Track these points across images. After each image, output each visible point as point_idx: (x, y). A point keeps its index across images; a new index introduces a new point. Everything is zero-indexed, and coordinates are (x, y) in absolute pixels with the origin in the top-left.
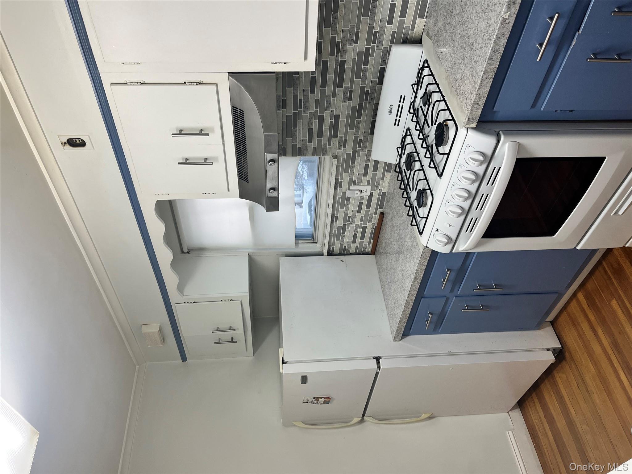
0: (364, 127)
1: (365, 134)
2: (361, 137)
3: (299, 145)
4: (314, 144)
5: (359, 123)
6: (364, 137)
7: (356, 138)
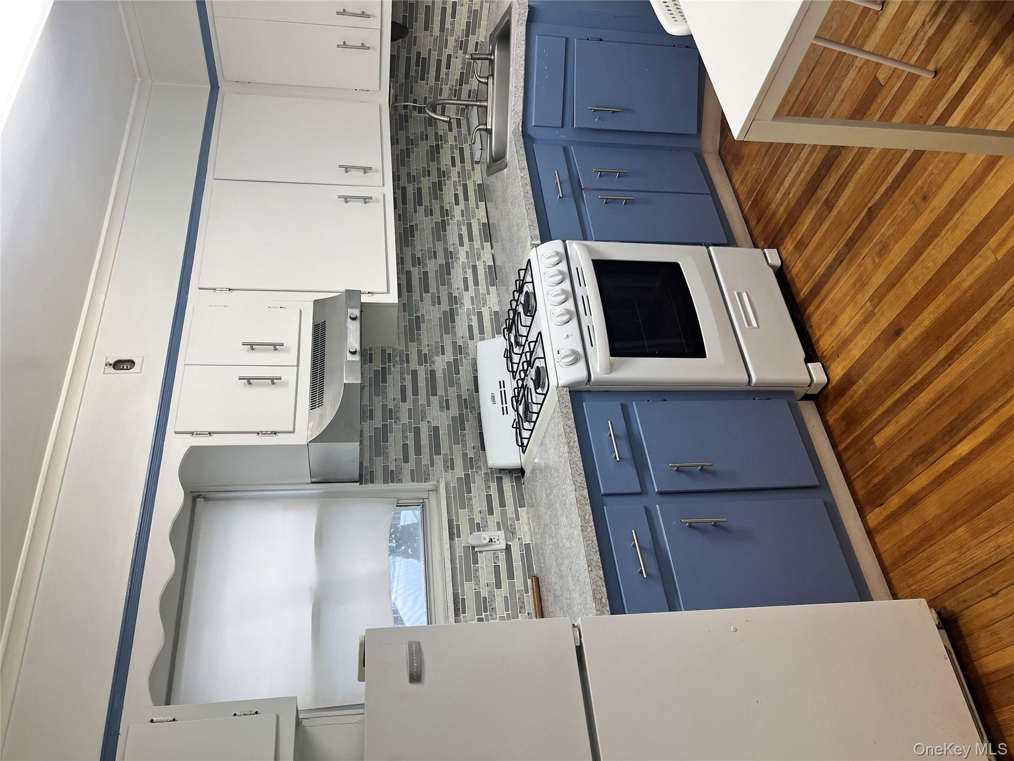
0: (471, 441)
1: (475, 449)
2: (471, 454)
3: (392, 467)
4: (411, 465)
5: (465, 435)
6: (475, 453)
7: (465, 455)
